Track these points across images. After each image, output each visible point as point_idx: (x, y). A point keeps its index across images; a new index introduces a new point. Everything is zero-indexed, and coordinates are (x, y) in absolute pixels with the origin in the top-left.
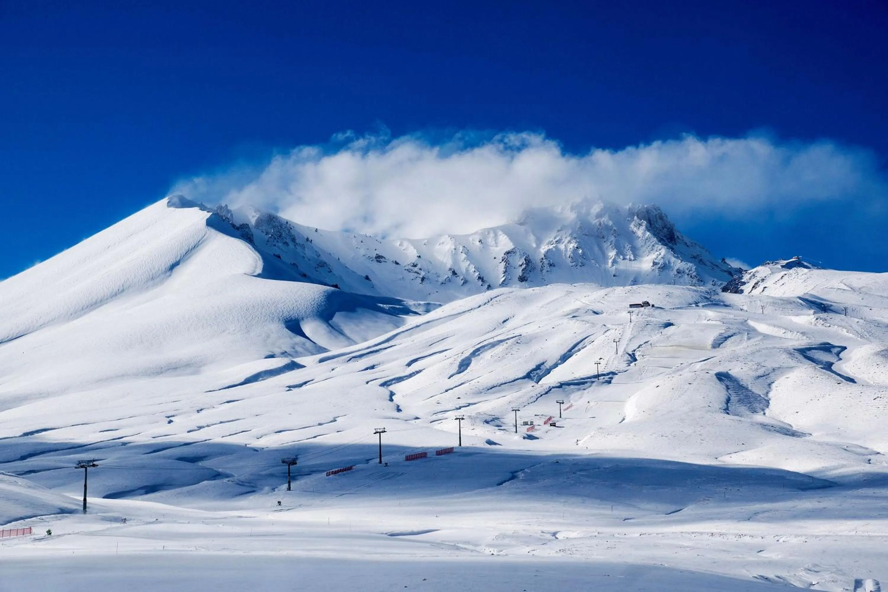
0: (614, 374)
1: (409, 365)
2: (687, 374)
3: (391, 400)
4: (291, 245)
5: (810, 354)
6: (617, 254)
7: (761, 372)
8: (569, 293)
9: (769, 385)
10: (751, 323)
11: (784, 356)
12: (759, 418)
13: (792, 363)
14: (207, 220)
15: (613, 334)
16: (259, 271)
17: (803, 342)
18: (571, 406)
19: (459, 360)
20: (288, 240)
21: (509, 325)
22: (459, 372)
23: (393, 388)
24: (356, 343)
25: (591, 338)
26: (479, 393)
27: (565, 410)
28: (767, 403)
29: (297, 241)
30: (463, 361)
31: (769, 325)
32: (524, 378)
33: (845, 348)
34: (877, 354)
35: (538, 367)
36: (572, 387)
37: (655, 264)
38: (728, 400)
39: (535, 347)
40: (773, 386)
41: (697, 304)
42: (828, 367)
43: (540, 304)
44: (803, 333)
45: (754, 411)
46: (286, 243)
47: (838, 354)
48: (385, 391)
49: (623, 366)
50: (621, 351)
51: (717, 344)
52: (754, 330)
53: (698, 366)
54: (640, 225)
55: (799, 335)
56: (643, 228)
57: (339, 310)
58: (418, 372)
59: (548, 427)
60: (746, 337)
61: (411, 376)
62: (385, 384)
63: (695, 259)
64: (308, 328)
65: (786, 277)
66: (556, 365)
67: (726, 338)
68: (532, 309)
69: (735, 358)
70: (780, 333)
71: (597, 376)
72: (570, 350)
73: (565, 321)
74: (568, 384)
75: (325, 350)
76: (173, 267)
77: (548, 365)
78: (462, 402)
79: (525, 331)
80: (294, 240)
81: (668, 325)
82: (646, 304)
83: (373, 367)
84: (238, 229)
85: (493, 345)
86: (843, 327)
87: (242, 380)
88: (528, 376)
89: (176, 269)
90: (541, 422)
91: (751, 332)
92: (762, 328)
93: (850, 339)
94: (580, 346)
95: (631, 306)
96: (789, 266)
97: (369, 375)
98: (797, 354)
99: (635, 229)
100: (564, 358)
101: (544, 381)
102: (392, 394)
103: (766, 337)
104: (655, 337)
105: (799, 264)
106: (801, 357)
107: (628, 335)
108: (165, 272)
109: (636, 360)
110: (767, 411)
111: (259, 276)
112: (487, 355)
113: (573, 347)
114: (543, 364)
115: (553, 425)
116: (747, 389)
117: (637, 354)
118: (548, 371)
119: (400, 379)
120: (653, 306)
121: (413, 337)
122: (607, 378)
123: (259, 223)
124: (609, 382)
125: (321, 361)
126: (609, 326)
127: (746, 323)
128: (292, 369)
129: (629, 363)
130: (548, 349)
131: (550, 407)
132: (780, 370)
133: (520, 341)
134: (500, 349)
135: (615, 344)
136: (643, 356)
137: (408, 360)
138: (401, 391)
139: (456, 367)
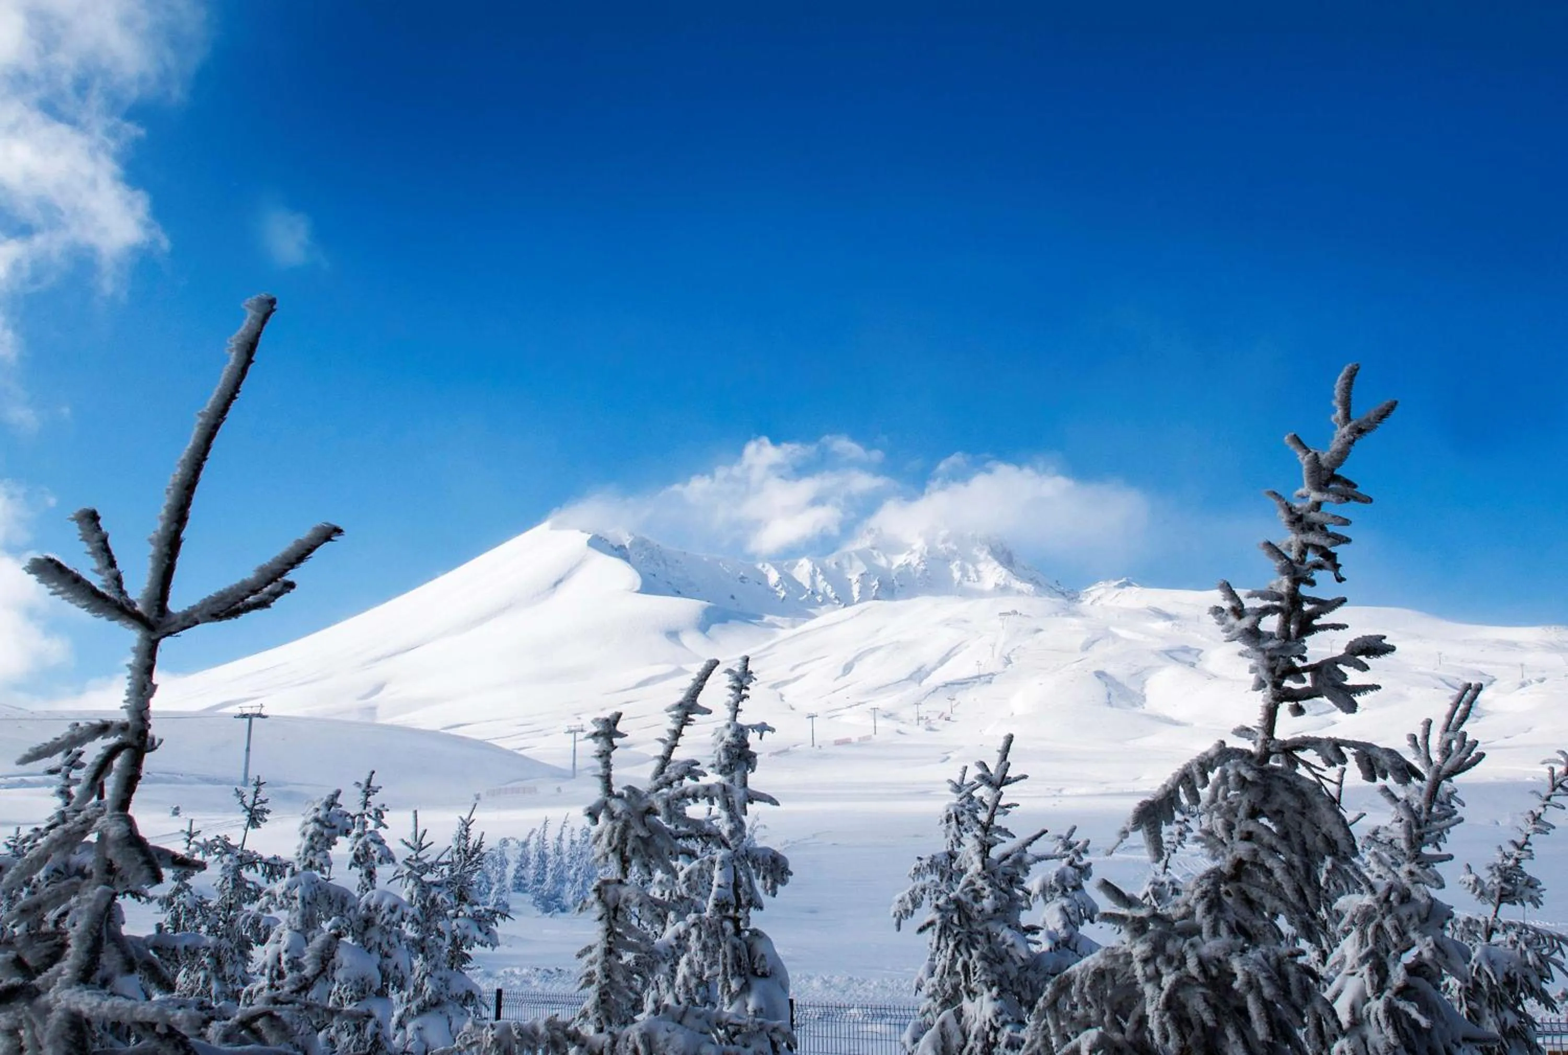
0: (993, 674)
1: (792, 669)
2: (1066, 672)
3: (782, 700)
4: (663, 567)
5: (1175, 654)
6: (962, 576)
7: (1134, 670)
9: (1143, 682)
10: (1113, 629)
11: (1152, 657)
12: (1140, 710)
13: (1160, 662)
14: (588, 542)
15: (987, 637)
16: (638, 588)
17: (1166, 646)
18: (959, 703)
19: (844, 664)
20: (660, 562)
22: (844, 675)
23: (782, 690)
25: (966, 643)
26: (867, 693)
27: (955, 706)
28: (1144, 698)
29: (668, 563)
30: (847, 664)
31: (1129, 631)
32: (906, 680)
33: (1201, 651)
35: (919, 669)
36: (956, 686)
38: (1109, 695)
39: (914, 652)
40: (1147, 682)
41: (1056, 614)
42: (1193, 665)
44: (1162, 638)
45: (1134, 705)
46: (658, 565)
47: (1197, 655)
49: (1000, 668)
50: (996, 655)
51: (1086, 647)
52: (1117, 635)
53: (1075, 666)
54: (983, 550)
55: (1160, 640)
56: (985, 552)
57: (715, 623)
58: (803, 676)
59: (943, 721)
60: (1111, 641)
61: (796, 679)
62: (774, 686)
63: (1031, 580)
64: (686, 639)
66: (935, 669)
67: (1094, 642)
69: (1107, 659)
70: (1140, 637)
71: (979, 677)
72: (947, 655)
73: (938, 628)
74: (953, 684)
76: (556, 584)
77: (928, 668)
78: (852, 701)
79: (903, 636)
80: (665, 562)
81: (1039, 630)
82: (1015, 612)
84: (616, 550)
85: (873, 650)
87: (634, 684)
88: (910, 678)
89: (560, 586)
90: (937, 716)
91: (1115, 637)
92: (1123, 633)
93: (1205, 643)
94: (957, 650)
95: (1001, 614)
96: (1122, 586)
98: (1163, 655)
99: (978, 553)
100: (942, 662)
101: (925, 682)
102: (781, 696)
103: (1129, 641)
104: (1027, 642)
105: (1128, 584)
106: (1167, 657)
107: (1002, 638)
108: (550, 588)
109: (1010, 662)
110: (1145, 705)
111: (638, 592)
112: (870, 659)
113: (951, 651)
114: (923, 667)
115: (948, 719)
116: (1123, 686)
117: (1012, 657)
118: (928, 674)
119: (785, 683)
120: (1020, 614)
122: (987, 678)
123: (633, 544)
124: (990, 682)
126: (982, 631)
127: (1107, 629)
128: (679, 675)
129: (1006, 665)
130: (929, 653)
131: (940, 704)
132: (1150, 669)
133: (899, 647)
134: (880, 654)
135: (990, 648)
136: (1018, 658)
137: (791, 666)
138: (789, 691)
139: (840, 672)
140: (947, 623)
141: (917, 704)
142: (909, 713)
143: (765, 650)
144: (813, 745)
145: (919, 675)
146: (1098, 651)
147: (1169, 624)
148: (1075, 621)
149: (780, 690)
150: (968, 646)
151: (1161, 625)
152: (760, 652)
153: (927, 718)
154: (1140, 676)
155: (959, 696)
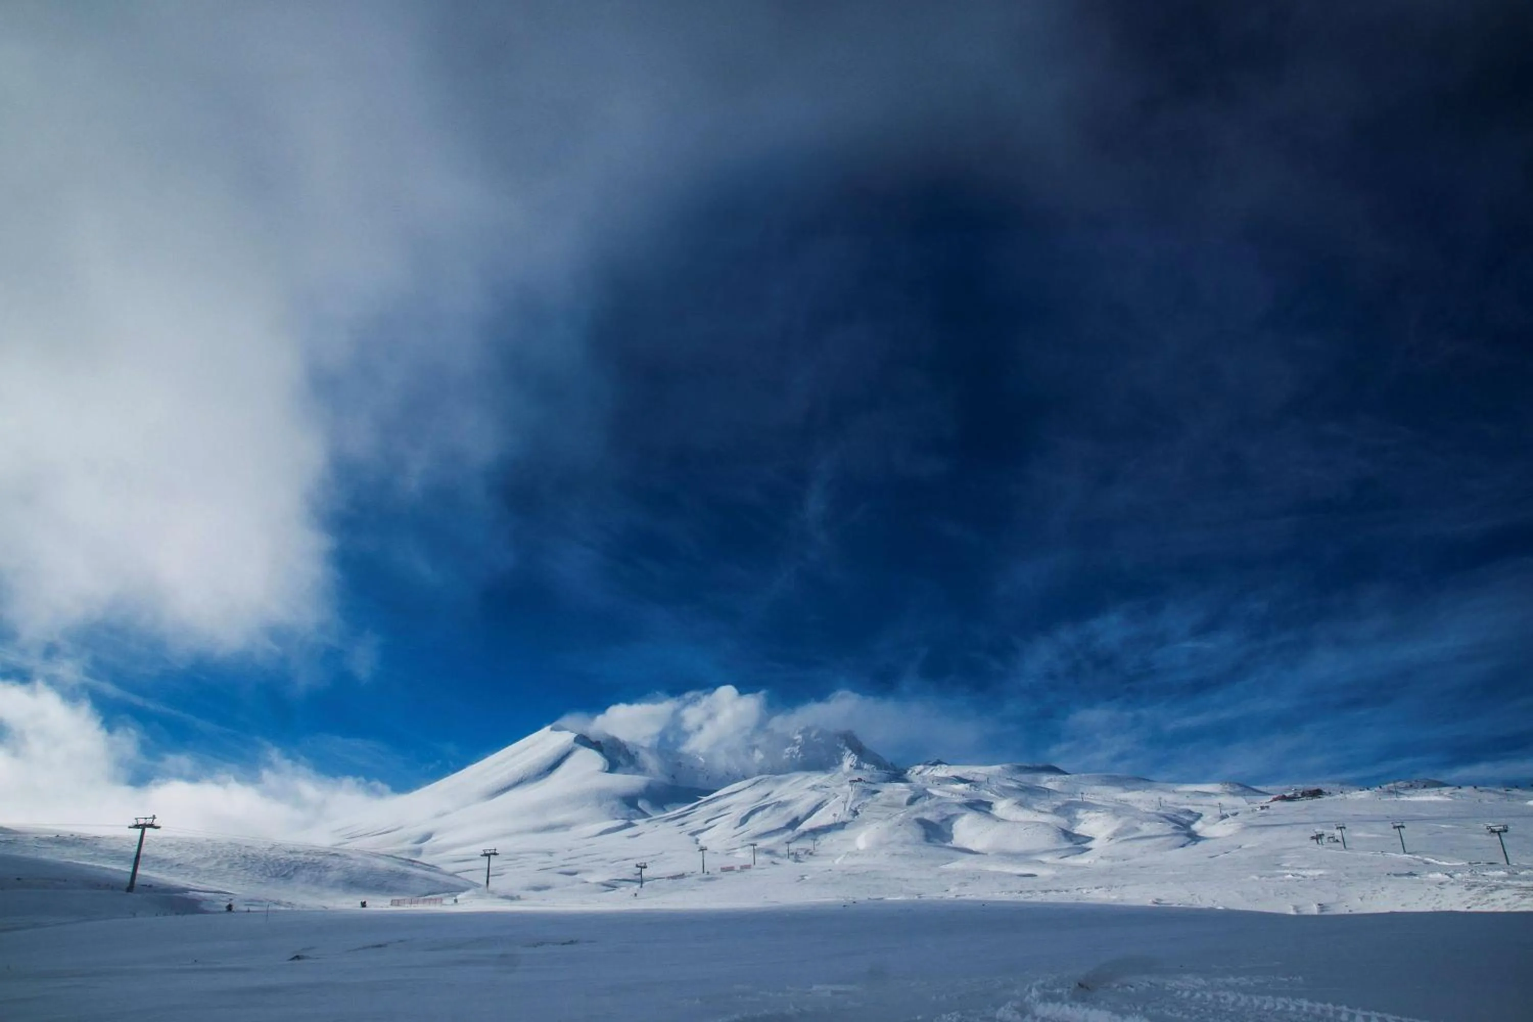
0: (845, 823)
1: (707, 822)
2: (896, 820)
3: (697, 843)
5: (973, 806)
7: (944, 817)
8: (808, 777)
9: (951, 825)
10: (929, 790)
11: (957, 808)
12: (948, 844)
13: (963, 811)
14: (575, 739)
15: (841, 797)
16: (607, 769)
17: (965, 800)
18: (820, 843)
19: (741, 818)
21: (771, 796)
22: (740, 826)
24: (668, 812)
25: (827, 801)
26: (755, 837)
27: (816, 845)
28: (951, 837)
30: (743, 818)
31: (940, 790)
33: (992, 803)
34: (1016, 804)
35: (794, 820)
36: (819, 832)
37: (851, 766)
38: (927, 835)
39: (790, 809)
40: (954, 825)
41: (889, 781)
42: (988, 813)
43: (790, 783)
44: (963, 795)
45: (945, 842)
47: (989, 806)
48: (693, 838)
49: (850, 818)
50: (847, 809)
51: (911, 801)
52: (932, 794)
53: (902, 816)
55: (961, 796)
56: (841, 744)
58: (713, 827)
59: (807, 856)
60: (927, 798)
61: (710, 828)
62: (693, 834)
64: (640, 804)
65: (934, 771)
66: (805, 819)
67: (916, 799)
68: (784, 787)
69: (924, 809)
70: (947, 795)
71: (835, 825)
72: (814, 810)
73: (808, 792)
74: (817, 830)
75: (651, 816)
76: (552, 767)
77: (801, 818)
78: (743, 844)
79: (782, 799)
80: (628, 753)
81: (877, 792)
82: (860, 780)
83: (683, 824)
84: (593, 745)
85: (763, 808)
86: (988, 790)
87: (598, 834)
88: (786, 827)
89: (555, 768)
90: (803, 852)
91: (931, 796)
92: (936, 792)
93: (993, 798)
94: (821, 806)
95: (850, 781)
97: (681, 829)
98: (964, 806)
100: (811, 814)
101: (799, 828)
102: (698, 840)
103: (940, 798)
104: (868, 800)
105: (940, 763)
106: (967, 808)
107: (851, 798)
108: (548, 770)
109: (857, 814)
110: (953, 842)
111: (607, 772)
112: (759, 815)
113: (816, 807)
114: (796, 819)
115: (811, 854)
116: (937, 828)
117: (858, 811)
118: (801, 823)
119: (702, 831)
120: (864, 781)
121: (708, 806)
123: (606, 741)
124: (842, 828)
125: (648, 821)
126: (838, 794)
127: (924, 789)
128: (629, 827)
129: (854, 816)
130: (799, 809)
131: (807, 844)
132: (955, 816)
133: (780, 805)
134: (767, 811)
135: (843, 805)
136: (862, 811)
137: (705, 820)
138: (703, 838)
139: (738, 822)
140: (813, 788)
141: (788, 843)
142: (783, 850)
143: (690, 809)
144: (704, 872)
145: (795, 823)
146: (917, 805)
147: (967, 785)
148: (902, 785)
149: (697, 836)
150: (827, 804)
151: (960, 787)
152: (687, 811)
153: (796, 853)
154: (949, 820)
155: (821, 837)
